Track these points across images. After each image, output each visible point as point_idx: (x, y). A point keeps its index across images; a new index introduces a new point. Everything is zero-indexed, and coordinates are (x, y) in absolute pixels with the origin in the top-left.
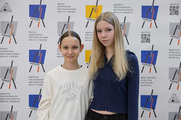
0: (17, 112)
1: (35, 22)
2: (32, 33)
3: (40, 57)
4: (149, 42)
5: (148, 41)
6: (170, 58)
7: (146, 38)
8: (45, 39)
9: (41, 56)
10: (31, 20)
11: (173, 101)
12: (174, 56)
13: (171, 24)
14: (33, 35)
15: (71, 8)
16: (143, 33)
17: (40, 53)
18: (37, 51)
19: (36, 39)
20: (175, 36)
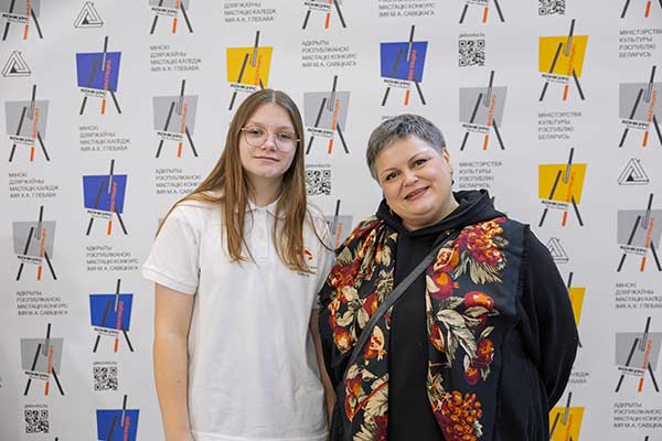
0: (62, 339)
1: (95, 99)
2: (87, 131)
8: (123, 144)
10: (84, 95)
13: (463, 92)
14: (91, 135)
15: (188, 57)
17: (112, 184)
18: (102, 180)
19: (99, 146)
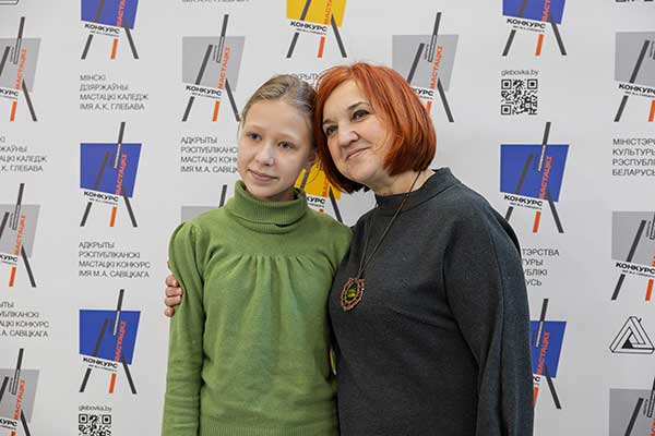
0: (36, 373)
2: (90, 82)
3: (121, 171)
4: (533, 112)
5: (529, 106)
6: (619, 173)
7: (519, 96)
8: (137, 102)
9: (123, 168)
10: (88, 32)
11: (628, 345)
12: (633, 167)
13: (621, 38)
14: (95, 87)
16: (507, 77)
17: (120, 157)
19: (105, 102)
20: (639, 86)
